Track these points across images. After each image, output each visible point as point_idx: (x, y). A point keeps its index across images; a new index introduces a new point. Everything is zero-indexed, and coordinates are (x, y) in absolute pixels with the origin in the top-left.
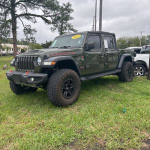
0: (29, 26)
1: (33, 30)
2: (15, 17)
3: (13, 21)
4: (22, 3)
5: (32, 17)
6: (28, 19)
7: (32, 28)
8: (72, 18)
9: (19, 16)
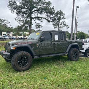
0: (39, 23)
1: (41, 26)
2: (31, 19)
3: (30, 21)
4: (36, 11)
5: (41, 18)
6: (38, 20)
8: (65, 18)
9: (33, 18)
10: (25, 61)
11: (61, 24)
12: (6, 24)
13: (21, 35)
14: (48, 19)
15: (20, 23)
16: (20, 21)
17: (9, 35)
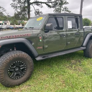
0: (38, 9)
1: (40, 12)
2: (29, 4)
3: (29, 7)
5: (40, 3)
6: (38, 5)
7: (40, 11)
8: (67, 3)
9: (32, 3)
10: (21, 68)
11: (63, 10)
12: (2, 12)
13: (19, 24)
14: (49, 4)
15: (17, 10)
16: (17, 7)
17: (6, 24)
